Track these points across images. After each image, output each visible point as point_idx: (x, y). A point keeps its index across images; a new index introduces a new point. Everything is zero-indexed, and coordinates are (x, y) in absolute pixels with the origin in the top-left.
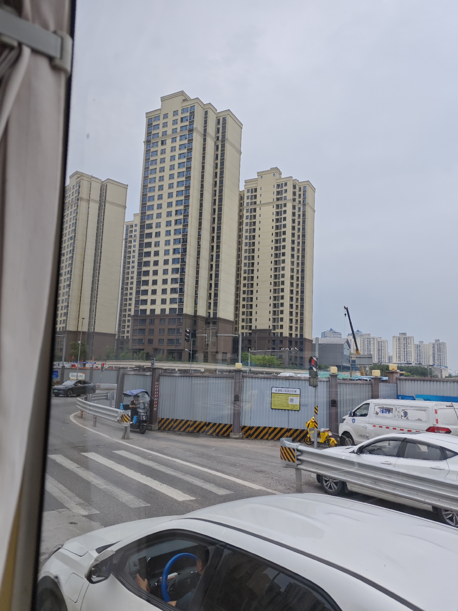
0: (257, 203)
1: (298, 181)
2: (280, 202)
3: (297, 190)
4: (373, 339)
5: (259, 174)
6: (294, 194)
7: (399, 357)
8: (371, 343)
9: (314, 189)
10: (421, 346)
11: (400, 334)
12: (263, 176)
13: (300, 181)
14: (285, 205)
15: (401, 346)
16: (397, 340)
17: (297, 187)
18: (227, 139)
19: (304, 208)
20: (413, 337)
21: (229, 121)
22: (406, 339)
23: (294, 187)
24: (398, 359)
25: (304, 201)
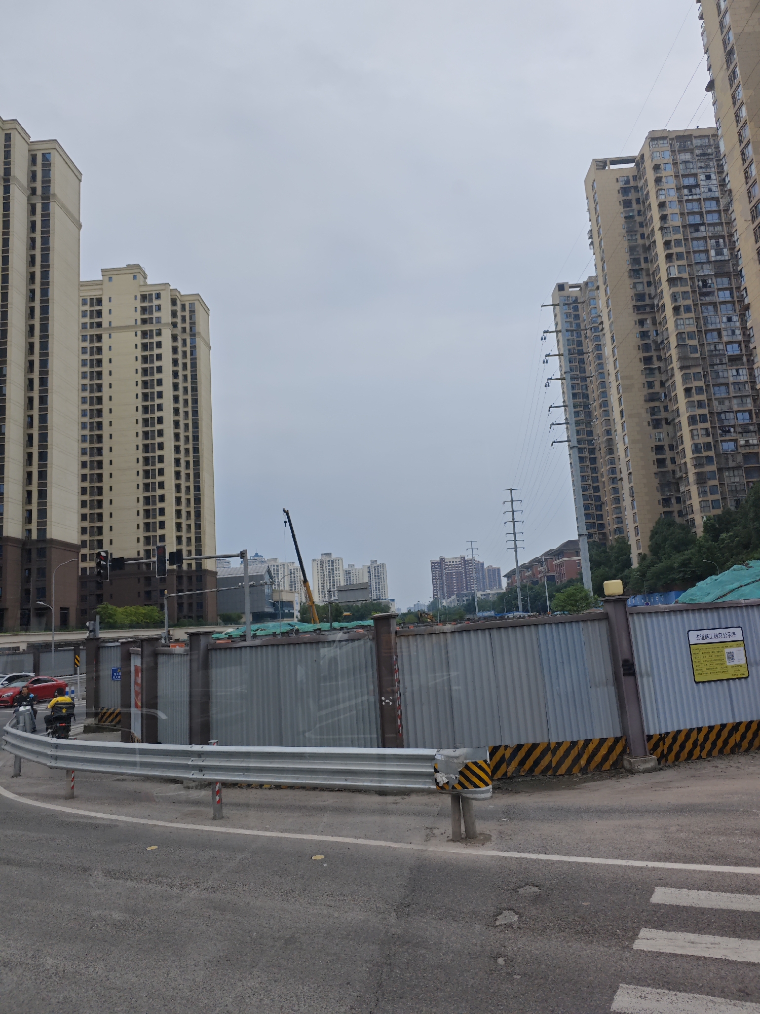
0: (104, 326)
1: (179, 292)
2: (147, 327)
3: (178, 308)
4: (282, 567)
5: (106, 273)
6: (174, 314)
7: (322, 591)
8: (280, 572)
9: (207, 310)
10: (351, 572)
11: (322, 555)
12: (114, 277)
13: (182, 294)
14: (159, 333)
15: (325, 573)
16: (319, 565)
17: (178, 302)
18: (54, 195)
19: (193, 341)
20: (341, 559)
21: (56, 160)
22: (331, 562)
23: (174, 302)
24: (321, 595)
25: (191, 328)
